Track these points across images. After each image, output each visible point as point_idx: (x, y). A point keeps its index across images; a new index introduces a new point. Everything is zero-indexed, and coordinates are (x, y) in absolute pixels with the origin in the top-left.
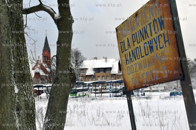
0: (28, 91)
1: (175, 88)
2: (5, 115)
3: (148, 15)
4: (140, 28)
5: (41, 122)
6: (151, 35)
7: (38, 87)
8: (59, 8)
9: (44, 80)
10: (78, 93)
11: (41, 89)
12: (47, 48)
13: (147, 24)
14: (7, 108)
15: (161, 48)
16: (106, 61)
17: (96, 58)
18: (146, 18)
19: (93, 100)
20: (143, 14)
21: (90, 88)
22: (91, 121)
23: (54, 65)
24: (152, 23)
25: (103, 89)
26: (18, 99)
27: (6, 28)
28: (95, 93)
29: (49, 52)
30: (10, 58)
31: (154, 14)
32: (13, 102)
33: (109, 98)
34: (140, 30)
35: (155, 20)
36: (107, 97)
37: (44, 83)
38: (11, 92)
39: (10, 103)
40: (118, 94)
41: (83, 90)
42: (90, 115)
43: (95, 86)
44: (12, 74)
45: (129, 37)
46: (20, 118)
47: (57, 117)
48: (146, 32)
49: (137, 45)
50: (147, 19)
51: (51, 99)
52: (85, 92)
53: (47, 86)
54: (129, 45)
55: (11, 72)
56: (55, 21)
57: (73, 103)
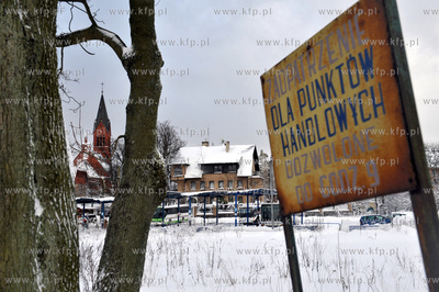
0: (64, 211)
1: (371, 209)
2: (13, 265)
3: (336, 48)
4: (317, 76)
5: (88, 278)
6: (343, 92)
7: (83, 202)
8: (132, 35)
9: (96, 188)
10: (168, 216)
11: (88, 206)
12: (103, 120)
13: (333, 66)
14: (18, 249)
15: (364, 120)
16: (227, 150)
17: (206, 143)
18: (330, 53)
19: (198, 230)
20: (325, 46)
21: (193, 205)
22: (195, 275)
23: (118, 156)
24: (345, 66)
25: (221, 208)
26: (43, 229)
27: (18, 75)
28: (205, 217)
29: (109, 128)
30: (26, 140)
31: (351, 46)
32: (31, 237)
33: (233, 227)
34: (316, 81)
35: (352, 59)
36: (230, 224)
37: (96, 195)
38: (27, 215)
39: (24, 238)
40: (251, 219)
41: (178, 210)
42: (193, 264)
43: (205, 202)
44: (30, 175)
45: (292, 94)
46: (46, 271)
47: (124, 268)
48: (330, 85)
49: (308, 113)
50: (334, 57)
51: (113, 229)
52: (183, 214)
53: (101, 200)
54: (290, 113)
55: (27, 170)
56: (124, 61)
57: (157, 238)
